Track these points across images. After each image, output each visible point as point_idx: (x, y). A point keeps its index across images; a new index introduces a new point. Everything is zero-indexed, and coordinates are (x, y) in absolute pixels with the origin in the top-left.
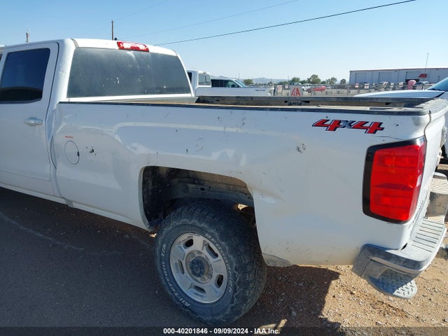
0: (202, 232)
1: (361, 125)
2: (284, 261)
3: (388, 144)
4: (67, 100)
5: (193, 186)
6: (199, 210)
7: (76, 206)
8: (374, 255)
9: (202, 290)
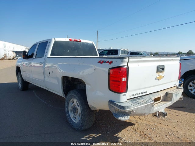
0: (75, 98)
1: (108, 62)
2: (95, 108)
3: (116, 67)
4: (50, 57)
5: (82, 85)
6: (78, 92)
7: (50, 90)
8: (111, 104)
9: (75, 118)
